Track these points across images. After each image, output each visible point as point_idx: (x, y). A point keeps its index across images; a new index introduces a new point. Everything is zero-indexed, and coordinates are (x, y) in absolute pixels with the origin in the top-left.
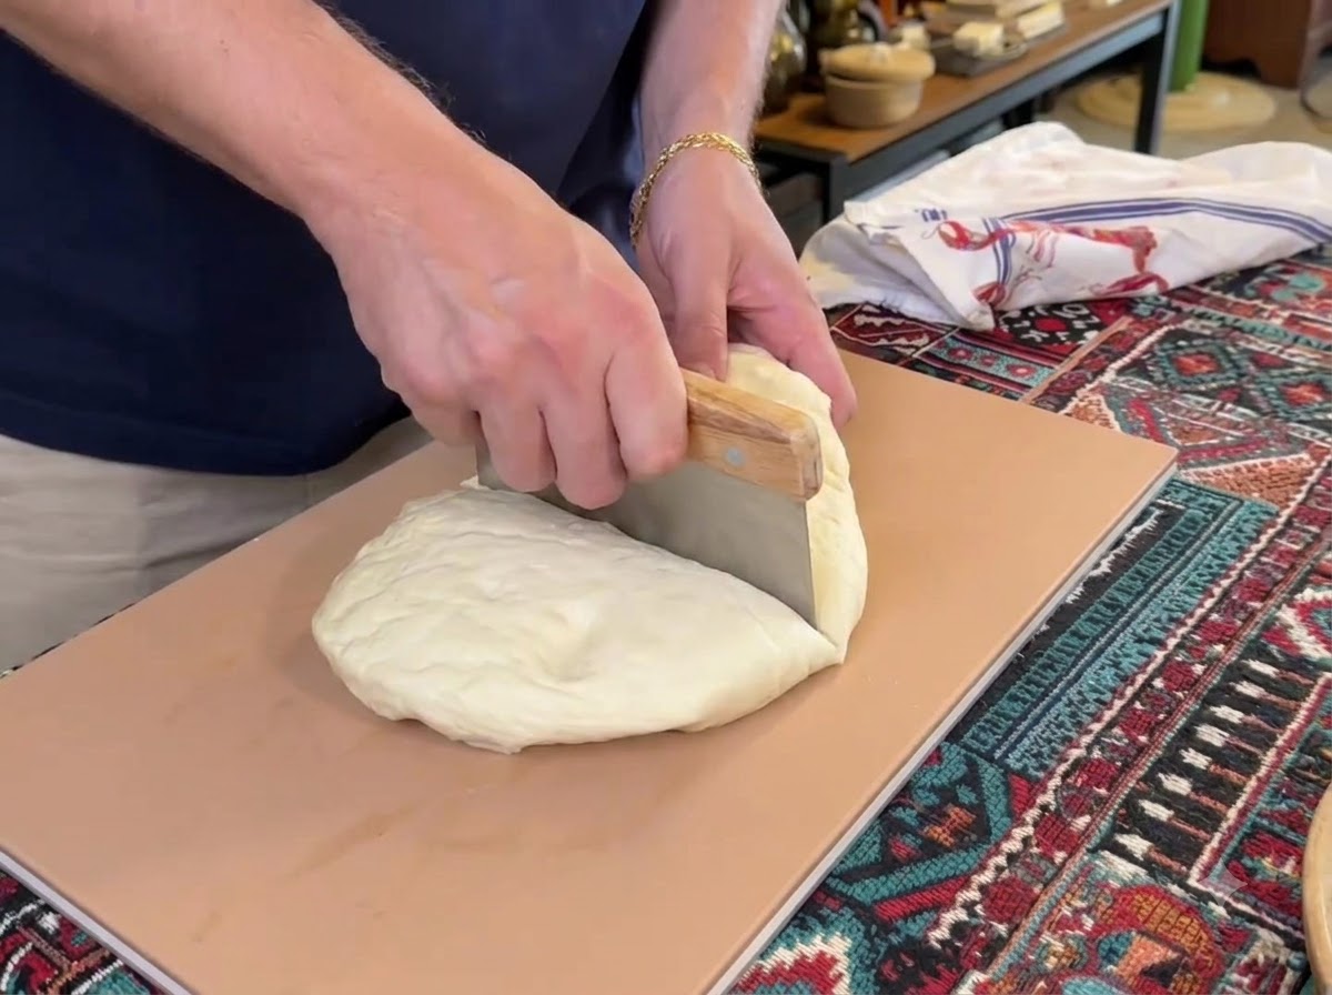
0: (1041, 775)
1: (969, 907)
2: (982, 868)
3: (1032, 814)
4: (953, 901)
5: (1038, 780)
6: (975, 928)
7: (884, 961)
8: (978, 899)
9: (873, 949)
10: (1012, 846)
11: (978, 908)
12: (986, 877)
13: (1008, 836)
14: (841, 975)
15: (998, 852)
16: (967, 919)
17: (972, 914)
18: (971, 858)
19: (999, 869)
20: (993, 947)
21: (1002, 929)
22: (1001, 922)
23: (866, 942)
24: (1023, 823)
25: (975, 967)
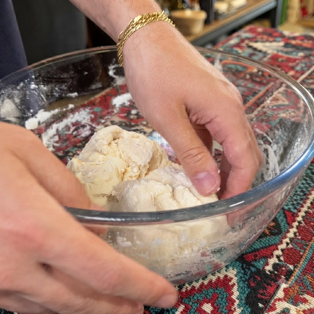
0: (295, 211)
1: (278, 257)
2: (281, 243)
3: (295, 224)
4: (272, 255)
5: (294, 213)
6: (281, 266)
7: (249, 279)
8: (281, 255)
9: (245, 274)
10: (291, 235)
11: (282, 258)
12: (283, 246)
13: (288, 232)
14: (234, 284)
15: (286, 237)
16: (278, 262)
17: (280, 260)
18: (277, 239)
19: (288, 244)
20: (289, 274)
21: (291, 267)
22: (290, 264)
23: (242, 271)
24: (292, 227)
25: (283, 282)
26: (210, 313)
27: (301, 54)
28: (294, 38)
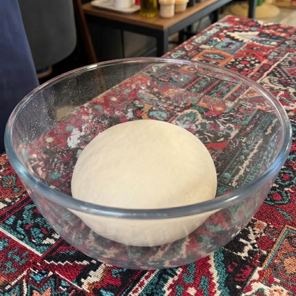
6: (256, 252)
16: (252, 249)
17: (254, 248)
22: (264, 250)
25: (258, 266)
26: (193, 295)
27: (274, 43)
28: (268, 27)
